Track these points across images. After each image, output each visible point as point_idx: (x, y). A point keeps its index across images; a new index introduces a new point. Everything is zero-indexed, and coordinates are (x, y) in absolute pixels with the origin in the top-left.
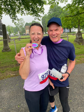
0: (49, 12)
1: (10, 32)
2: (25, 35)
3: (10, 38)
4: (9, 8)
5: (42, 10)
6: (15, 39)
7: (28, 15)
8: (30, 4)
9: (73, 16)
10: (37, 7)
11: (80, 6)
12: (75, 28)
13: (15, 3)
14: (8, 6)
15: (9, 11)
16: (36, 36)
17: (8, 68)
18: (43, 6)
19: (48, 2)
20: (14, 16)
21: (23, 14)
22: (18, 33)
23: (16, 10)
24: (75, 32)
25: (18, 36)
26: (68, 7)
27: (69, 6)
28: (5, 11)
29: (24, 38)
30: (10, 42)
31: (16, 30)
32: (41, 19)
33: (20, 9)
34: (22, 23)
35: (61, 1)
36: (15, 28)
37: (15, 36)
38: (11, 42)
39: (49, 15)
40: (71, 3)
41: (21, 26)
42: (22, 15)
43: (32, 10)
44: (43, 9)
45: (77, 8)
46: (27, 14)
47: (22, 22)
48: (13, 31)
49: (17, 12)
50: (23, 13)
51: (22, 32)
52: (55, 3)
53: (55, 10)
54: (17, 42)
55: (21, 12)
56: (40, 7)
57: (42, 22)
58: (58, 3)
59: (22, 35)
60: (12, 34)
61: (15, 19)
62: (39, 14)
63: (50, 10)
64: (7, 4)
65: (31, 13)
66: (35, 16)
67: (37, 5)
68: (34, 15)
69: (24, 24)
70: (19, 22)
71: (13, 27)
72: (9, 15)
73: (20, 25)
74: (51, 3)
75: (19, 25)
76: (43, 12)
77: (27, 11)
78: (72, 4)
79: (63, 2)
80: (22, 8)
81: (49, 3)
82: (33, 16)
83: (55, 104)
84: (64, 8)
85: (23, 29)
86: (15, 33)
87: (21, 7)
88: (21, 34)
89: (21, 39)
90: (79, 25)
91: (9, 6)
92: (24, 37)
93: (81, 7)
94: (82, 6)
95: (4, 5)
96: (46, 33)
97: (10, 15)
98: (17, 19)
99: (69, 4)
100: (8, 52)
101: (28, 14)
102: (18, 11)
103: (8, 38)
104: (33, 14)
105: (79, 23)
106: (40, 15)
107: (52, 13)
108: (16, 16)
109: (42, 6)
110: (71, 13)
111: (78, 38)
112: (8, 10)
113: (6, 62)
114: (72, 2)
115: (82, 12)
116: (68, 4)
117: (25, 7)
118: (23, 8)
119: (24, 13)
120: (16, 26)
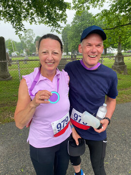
0: (74, 22)
1: (11, 50)
2: (34, 55)
3: (11, 60)
4: (10, 11)
5: (63, 17)
6: (20, 61)
7: (42, 24)
8: (45, 6)
9: (111, 29)
10: (55, 11)
11: (123, 13)
12: (113, 47)
13: (21, 4)
14: (10, 8)
15: (11, 16)
16: (50, 57)
17: (7, 107)
18: (65, 10)
19: (72, 5)
20: (19, 25)
21: (33, 22)
22: (24, 52)
23: (22, 16)
24: (113, 54)
25: (24, 56)
26: (104, 15)
27: (106, 13)
28: (4, 15)
29: (33, 60)
30: (10, 65)
31: (20, 47)
32: (61, 31)
33: (28, 14)
34: (30, 37)
35: (93, 5)
36: (19, 44)
37: (19, 56)
38: (12, 65)
39: (73, 26)
40: (108, 9)
41: (29, 42)
42: (31, 23)
43: (47, 17)
44: (66, 15)
45: (117, 16)
46: (39, 22)
47: (32, 34)
48: (16, 48)
49: (23, 19)
50: (33, 20)
51: (31, 51)
52: (84, 8)
53: (84, 19)
54: (22, 66)
55: (30, 18)
56: (61, 12)
57: (62, 37)
58: (88, 8)
59: (31, 55)
60: (14, 54)
61: (20, 29)
62: (59, 23)
63: (75, 19)
64: (8, 5)
65: (47, 21)
66: (52, 27)
67: (55, 8)
68: (51, 24)
69: (34, 39)
70: (26, 35)
71: (16, 42)
72: (10, 22)
73: (28, 39)
74: (78, 8)
75: (25, 39)
76: (64, 19)
77: (39, 18)
78: (111, 10)
79: (96, 7)
80: (32, 12)
81: (74, 8)
82: (49, 26)
83: (82, 167)
84: (97, 15)
85: (32, 45)
86: (19, 51)
87: (30, 11)
88: (29, 54)
89: (28, 62)
90: (120, 43)
91: (12, 9)
92: (34, 58)
93: (123, 15)
94: (125, 14)
95: (3, 6)
96: (67, 54)
97: (13, 22)
98: (23, 29)
99: (106, 11)
100: (7, 81)
101: (41, 22)
102: (25, 17)
103: (8, 59)
104: (49, 22)
105: (120, 41)
106: (59, 25)
107: (78, 22)
108: (22, 25)
109: (63, 11)
110: (109, 24)
111: (118, 64)
112: (9, 14)
113: (3, 97)
114: (110, 7)
115: (125, 23)
116: (104, 10)
117: (36, 11)
118: (34, 12)
119: (35, 20)
120: (22, 41)
